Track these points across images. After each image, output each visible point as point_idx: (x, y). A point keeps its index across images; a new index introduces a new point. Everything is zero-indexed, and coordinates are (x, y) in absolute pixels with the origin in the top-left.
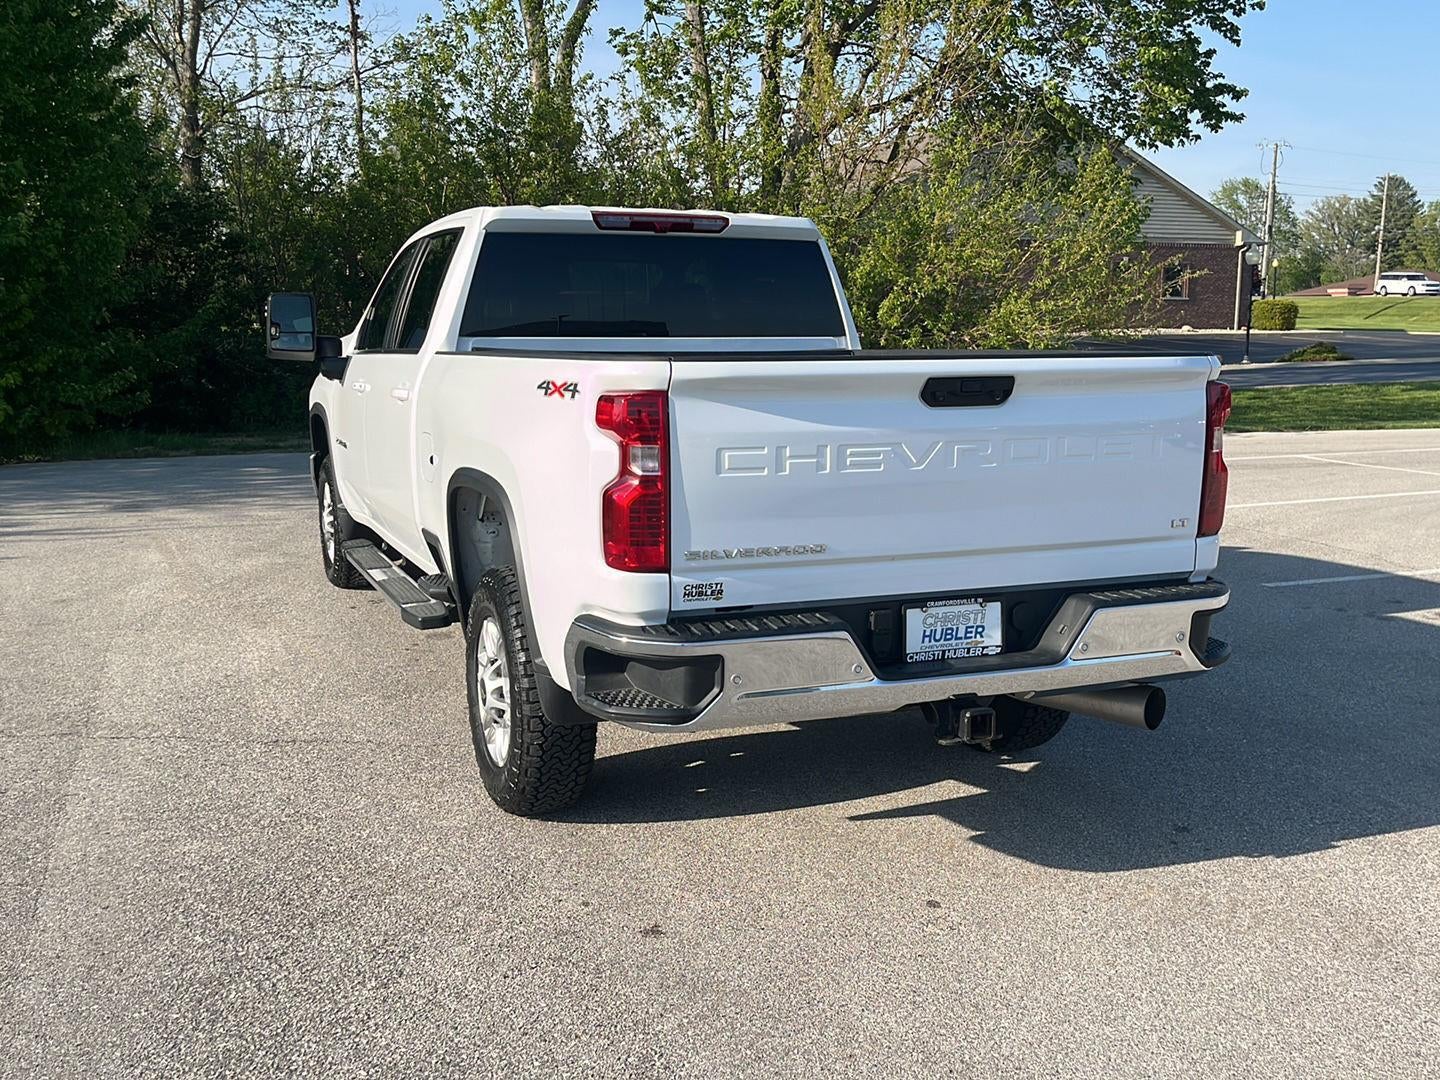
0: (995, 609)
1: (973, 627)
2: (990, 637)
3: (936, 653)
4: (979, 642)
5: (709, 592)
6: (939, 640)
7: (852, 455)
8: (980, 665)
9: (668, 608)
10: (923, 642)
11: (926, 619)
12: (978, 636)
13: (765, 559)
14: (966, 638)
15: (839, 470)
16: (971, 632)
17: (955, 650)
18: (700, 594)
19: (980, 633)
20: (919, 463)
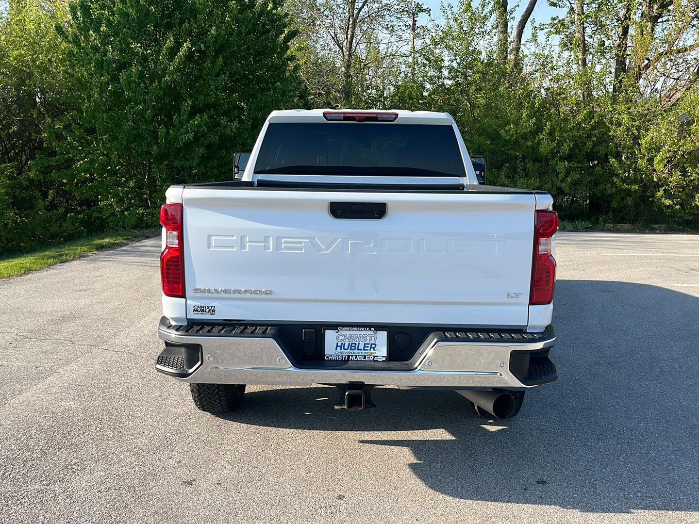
0: (383, 336)
1: (369, 344)
2: (379, 350)
3: (344, 356)
4: (373, 353)
5: (207, 310)
6: (347, 349)
7: (285, 242)
8: (372, 366)
9: (185, 316)
10: (336, 349)
11: (338, 337)
12: (372, 349)
13: (237, 295)
14: (364, 350)
15: (277, 250)
16: (368, 347)
17: (356, 356)
18: (203, 311)
19: (374, 348)
20: (327, 249)
